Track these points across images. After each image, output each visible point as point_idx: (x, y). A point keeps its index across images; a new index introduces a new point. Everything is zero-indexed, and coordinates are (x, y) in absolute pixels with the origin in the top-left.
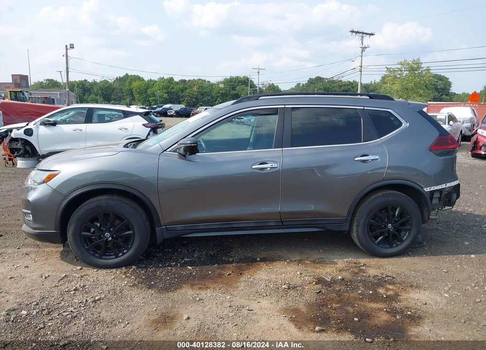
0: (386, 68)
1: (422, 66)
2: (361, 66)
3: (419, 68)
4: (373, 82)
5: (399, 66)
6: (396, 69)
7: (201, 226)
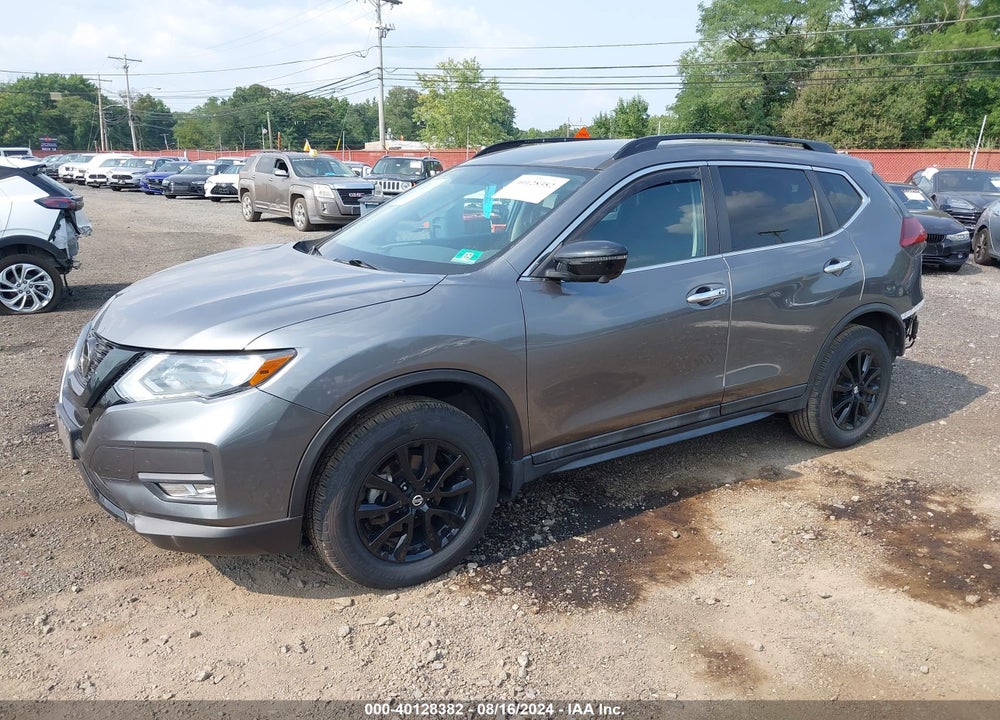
0: (418, 74)
1: (483, 74)
2: (381, 69)
3: (477, 78)
4: (371, 102)
5: (441, 73)
6: (436, 79)
7: (593, 443)
